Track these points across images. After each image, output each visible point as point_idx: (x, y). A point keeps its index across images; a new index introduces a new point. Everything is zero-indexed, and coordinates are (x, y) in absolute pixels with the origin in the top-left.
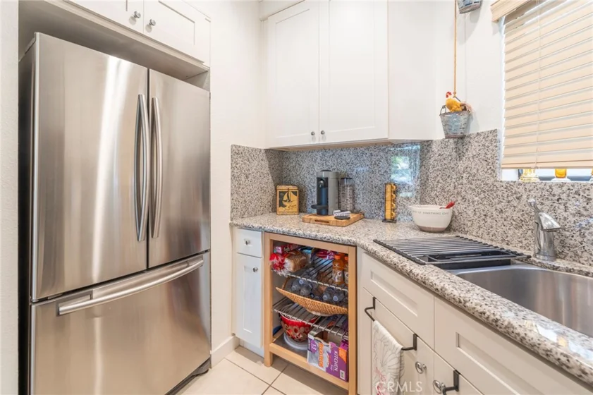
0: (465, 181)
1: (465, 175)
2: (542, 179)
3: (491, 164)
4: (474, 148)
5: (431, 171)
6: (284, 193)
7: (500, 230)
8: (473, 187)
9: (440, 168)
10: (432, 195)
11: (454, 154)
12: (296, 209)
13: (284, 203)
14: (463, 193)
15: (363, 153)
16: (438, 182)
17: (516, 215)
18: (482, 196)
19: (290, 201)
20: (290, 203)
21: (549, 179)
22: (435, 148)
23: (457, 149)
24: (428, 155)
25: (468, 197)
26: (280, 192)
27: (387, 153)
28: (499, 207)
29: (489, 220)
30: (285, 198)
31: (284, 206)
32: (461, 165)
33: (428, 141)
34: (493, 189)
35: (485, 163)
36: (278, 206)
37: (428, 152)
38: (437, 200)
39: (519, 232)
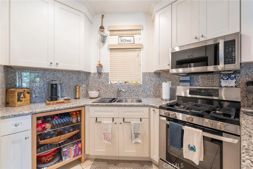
0: (101, 84)
1: (101, 83)
2: (115, 83)
3: (107, 80)
4: (103, 76)
5: (90, 81)
6: (21, 93)
7: (109, 95)
8: (103, 85)
9: (93, 81)
10: (91, 88)
11: (98, 77)
12: (29, 102)
13: (21, 99)
14: (101, 87)
15: (66, 74)
16: (93, 85)
17: (113, 91)
18: (105, 87)
19: (25, 97)
20: (25, 99)
21: (117, 83)
22: (91, 75)
23: (99, 76)
24: (89, 77)
25: (102, 88)
26: (18, 93)
27: (75, 75)
28: (109, 90)
29: (107, 93)
30: (22, 96)
31: (21, 101)
32: (100, 80)
33: (89, 72)
34: (108, 86)
35: (106, 80)
36: (16, 102)
37: (89, 76)
38: (92, 90)
39: (113, 94)
